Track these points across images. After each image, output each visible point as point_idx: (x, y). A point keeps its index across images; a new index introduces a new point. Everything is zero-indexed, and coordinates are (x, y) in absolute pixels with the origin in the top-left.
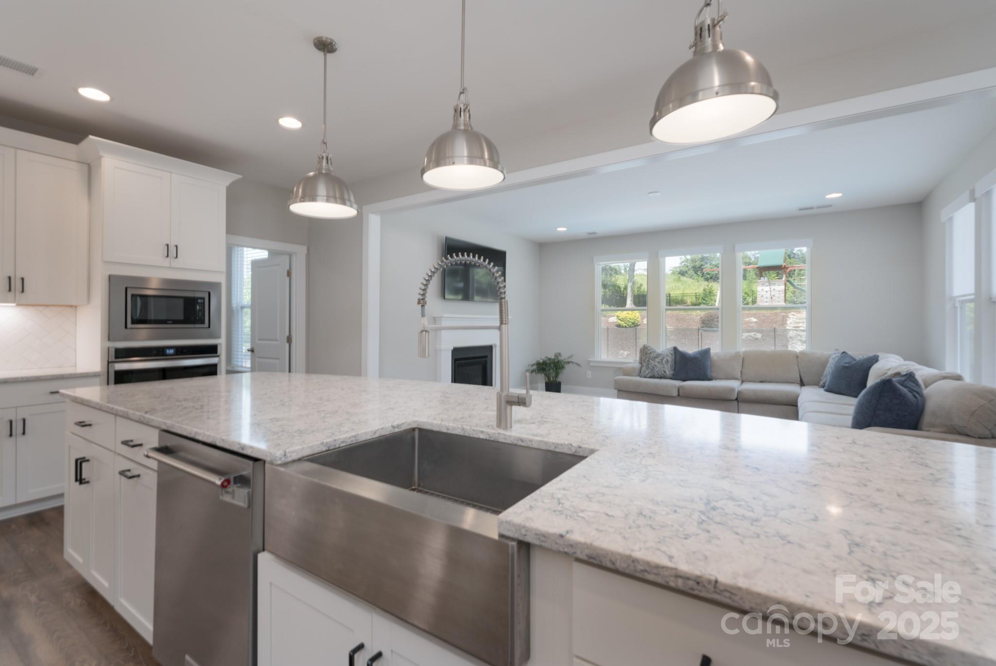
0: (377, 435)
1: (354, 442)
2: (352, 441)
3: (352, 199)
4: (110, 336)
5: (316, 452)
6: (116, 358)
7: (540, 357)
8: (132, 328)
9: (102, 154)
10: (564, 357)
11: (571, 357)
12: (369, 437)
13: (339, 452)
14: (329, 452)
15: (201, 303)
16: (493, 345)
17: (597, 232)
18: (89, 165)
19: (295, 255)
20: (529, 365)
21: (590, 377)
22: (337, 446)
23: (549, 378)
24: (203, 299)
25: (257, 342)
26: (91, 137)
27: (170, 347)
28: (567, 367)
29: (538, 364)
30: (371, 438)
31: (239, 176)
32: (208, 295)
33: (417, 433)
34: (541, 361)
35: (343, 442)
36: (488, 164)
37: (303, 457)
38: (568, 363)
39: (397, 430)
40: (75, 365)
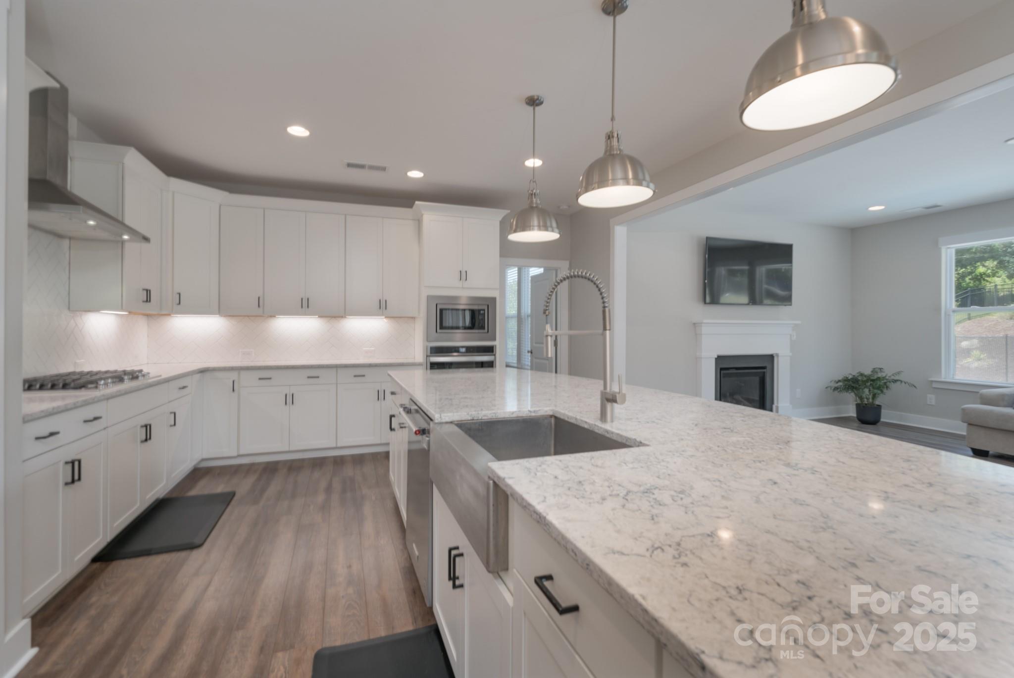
0: (514, 415)
1: (494, 417)
2: (493, 416)
3: (554, 225)
4: (428, 338)
5: (463, 419)
6: (431, 353)
7: (850, 371)
8: (440, 333)
9: (423, 212)
10: (888, 372)
11: (899, 373)
12: (507, 416)
13: (482, 422)
14: (473, 421)
15: (483, 314)
16: (774, 355)
17: (939, 204)
18: (419, 220)
19: (559, 270)
20: (831, 382)
21: (933, 403)
22: (480, 418)
23: (861, 398)
24: (484, 310)
25: (534, 344)
26: (417, 202)
27: (463, 347)
28: (892, 386)
29: (846, 380)
30: (508, 417)
31: (509, 211)
32: (487, 307)
33: (553, 420)
34: (850, 377)
35: (485, 416)
36: (632, 183)
37: (454, 421)
38: (895, 381)
39: (533, 414)
40: (414, 358)
